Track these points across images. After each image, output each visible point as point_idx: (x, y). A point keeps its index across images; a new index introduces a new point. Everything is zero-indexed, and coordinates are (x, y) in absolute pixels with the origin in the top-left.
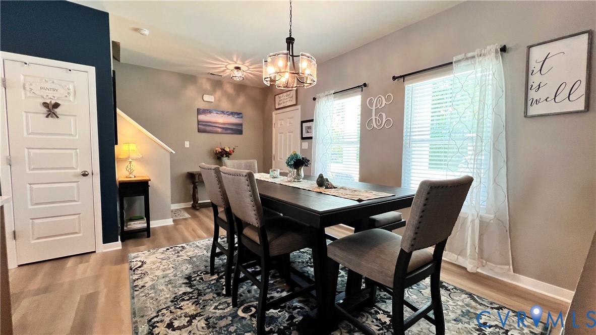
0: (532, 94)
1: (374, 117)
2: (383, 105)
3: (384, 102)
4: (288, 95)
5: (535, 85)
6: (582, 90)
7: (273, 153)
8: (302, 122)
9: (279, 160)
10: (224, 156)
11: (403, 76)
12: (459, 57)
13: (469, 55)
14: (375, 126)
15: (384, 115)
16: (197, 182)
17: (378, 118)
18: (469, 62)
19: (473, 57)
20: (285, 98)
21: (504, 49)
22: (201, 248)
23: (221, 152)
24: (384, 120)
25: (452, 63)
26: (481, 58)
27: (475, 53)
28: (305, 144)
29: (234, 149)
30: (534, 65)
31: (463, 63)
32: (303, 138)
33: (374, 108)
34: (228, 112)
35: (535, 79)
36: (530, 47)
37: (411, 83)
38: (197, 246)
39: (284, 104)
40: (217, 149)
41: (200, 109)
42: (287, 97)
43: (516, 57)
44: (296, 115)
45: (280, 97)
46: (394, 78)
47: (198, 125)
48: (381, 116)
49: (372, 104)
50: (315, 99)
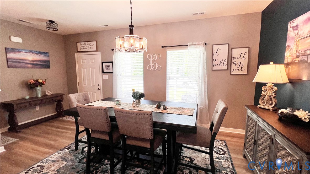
0: (214, 62)
1: (151, 64)
2: (156, 59)
3: (156, 57)
4: (89, 44)
5: (215, 59)
6: (226, 63)
7: (78, 81)
8: (103, 63)
9: (83, 85)
10: (39, 86)
11: (166, 47)
12: (191, 43)
13: (194, 43)
14: (152, 69)
15: (157, 64)
16: (15, 110)
17: (153, 65)
18: (194, 46)
19: (196, 45)
20: (87, 45)
21: (206, 44)
22: (58, 161)
23: (35, 84)
24: (157, 67)
25: (188, 45)
26: (198, 46)
27: (196, 43)
28: (106, 76)
29: (46, 80)
30: (215, 52)
31: (192, 46)
32: (103, 72)
33: (151, 60)
34: (36, 51)
35: (215, 57)
36: (213, 45)
37: (169, 50)
38: (53, 161)
39: (86, 49)
40: (31, 81)
41: (8, 48)
42: (88, 45)
43: (209, 46)
44: (97, 58)
45: (81, 44)
46: (162, 47)
47: (7, 62)
48: (155, 64)
49: (150, 58)
50: (113, 50)
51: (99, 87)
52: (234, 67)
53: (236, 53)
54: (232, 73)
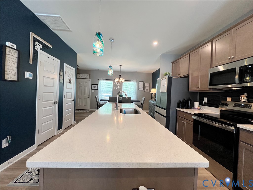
1: (116, 87)
4: (85, 75)
6: (143, 88)
8: (92, 85)
12: (132, 80)
14: (116, 89)
20: (83, 76)
24: (119, 88)
27: (134, 80)
28: (93, 91)
30: (139, 84)
31: (132, 81)
32: (92, 89)
33: (116, 85)
35: (139, 86)
39: (83, 78)
43: (138, 82)
44: (89, 82)
45: (80, 75)
49: (116, 84)
50: (99, 79)
51: (89, 96)
52: (145, 89)
53: (146, 85)
54: (145, 91)
